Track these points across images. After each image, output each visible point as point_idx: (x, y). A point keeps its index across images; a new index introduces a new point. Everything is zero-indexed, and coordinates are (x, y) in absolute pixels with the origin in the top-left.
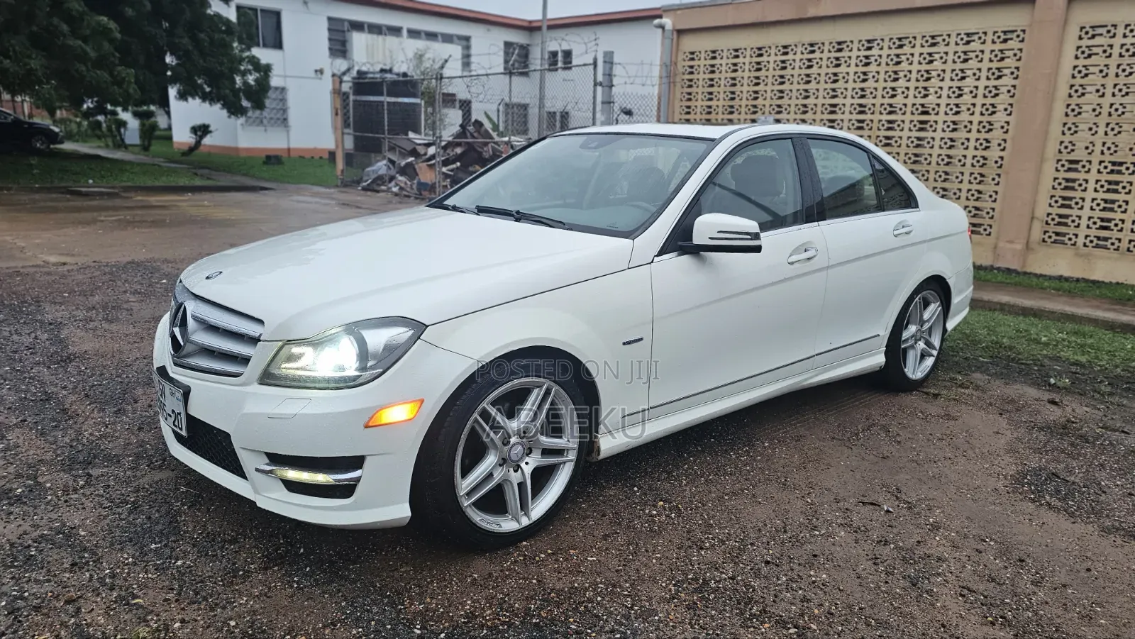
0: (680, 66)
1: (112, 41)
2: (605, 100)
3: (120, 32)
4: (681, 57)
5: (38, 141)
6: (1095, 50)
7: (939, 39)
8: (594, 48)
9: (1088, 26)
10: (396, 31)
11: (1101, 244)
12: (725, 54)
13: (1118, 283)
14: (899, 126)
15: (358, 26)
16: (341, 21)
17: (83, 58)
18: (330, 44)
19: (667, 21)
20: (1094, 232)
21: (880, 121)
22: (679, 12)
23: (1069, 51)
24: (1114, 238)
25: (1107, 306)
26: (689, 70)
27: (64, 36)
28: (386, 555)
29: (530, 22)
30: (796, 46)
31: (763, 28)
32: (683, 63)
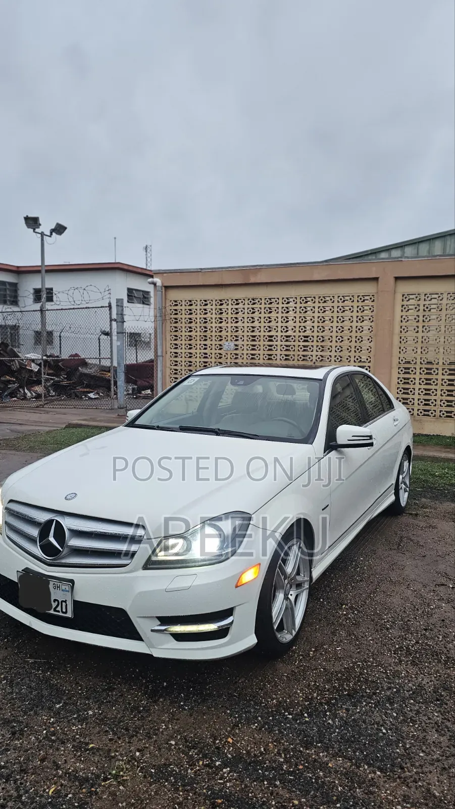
0: (168, 309)
2: (119, 331)
4: (168, 303)
6: (410, 307)
7: (328, 299)
8: (108, 296)
9: (406, 294)
11: (426, 413)
12: (199, 303)
13: (437, 435)
14: (310, 349)
19: (158, 280)
20: (422, 407)
21: (299, 346)
22: (165, 275)
23: (398, 308)
24: (432, 410)
25: (443, 450)
26: (175, 312)
28: (220, 674)
29: (18, 267)
30: (244, 299)
31: (222, 288)
32: (170, 308)
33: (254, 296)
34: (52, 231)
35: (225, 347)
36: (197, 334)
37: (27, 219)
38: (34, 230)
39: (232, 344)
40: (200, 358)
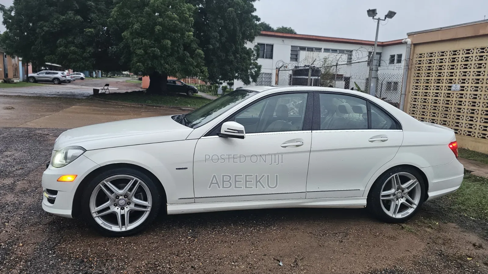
0: (414, 61)
1: (201, 58)
2: (373, 77)
3: (204, 55)
4: (415, 56)
5: (190, 92)
10: (319, 50)
12: (437, 54)
15: (303, 49)
16: (297, 47)
17: (192, 65)
18: (291, 56)
19: (409, 40)
22: (415, 35)
26: (419, 62)
27: (188, 57)
29: (382, 42)
30: (473, 49)
31: (457, 41)
32: (416, 59)
33: (483, 46)
34: (386, 16)
35: (453, 88)
36: (434, 77)
37: (369, 11)
38: (373, 17)
39: (458, 87)
40: (432, 96)
